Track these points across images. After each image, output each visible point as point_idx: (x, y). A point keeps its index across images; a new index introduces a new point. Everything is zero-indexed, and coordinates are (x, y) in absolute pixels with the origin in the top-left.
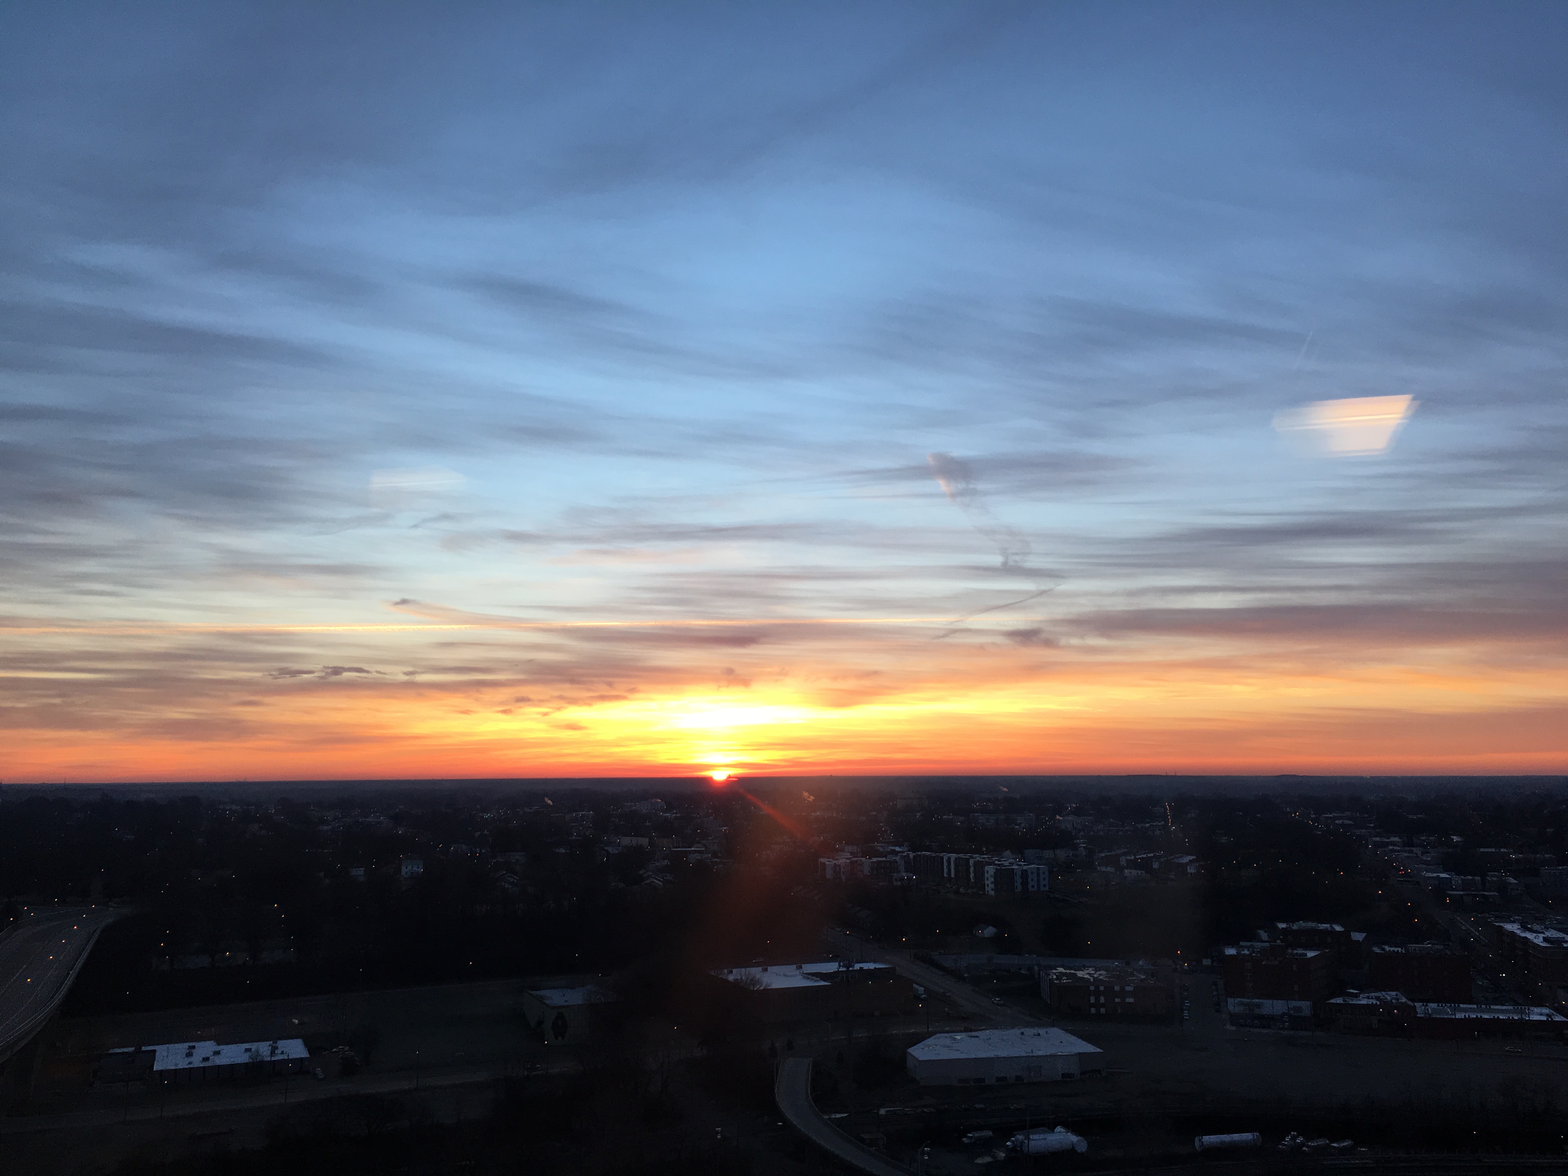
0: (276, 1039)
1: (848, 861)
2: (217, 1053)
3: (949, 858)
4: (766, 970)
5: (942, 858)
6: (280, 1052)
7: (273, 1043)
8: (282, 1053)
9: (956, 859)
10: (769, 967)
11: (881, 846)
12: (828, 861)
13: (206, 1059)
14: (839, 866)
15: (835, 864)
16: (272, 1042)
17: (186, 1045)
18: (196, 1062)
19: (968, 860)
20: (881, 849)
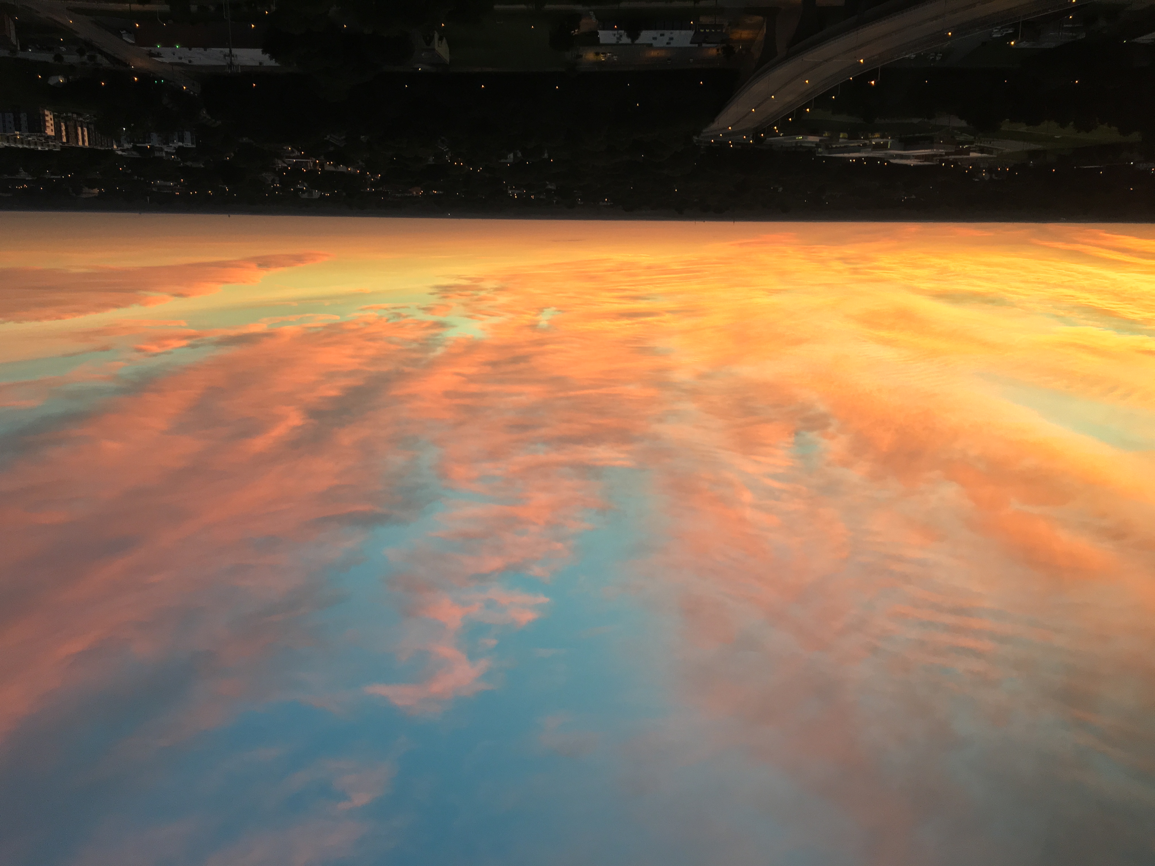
0: (617, 44)
1: (170, 145)
2: (655, 39)
4: (260, 63)
5: (89, 144)
6: (616, 36)
7: (618, 42)
8: (615, 35)
10: (258, 64)
11: (135, 155)
12: (188, 145)
13: (662, 35)
14: (179, 141)
15: (183, 142)
16: (620, 42)
17: (671, 45)
18: (668, 33)
20: (134, 153)
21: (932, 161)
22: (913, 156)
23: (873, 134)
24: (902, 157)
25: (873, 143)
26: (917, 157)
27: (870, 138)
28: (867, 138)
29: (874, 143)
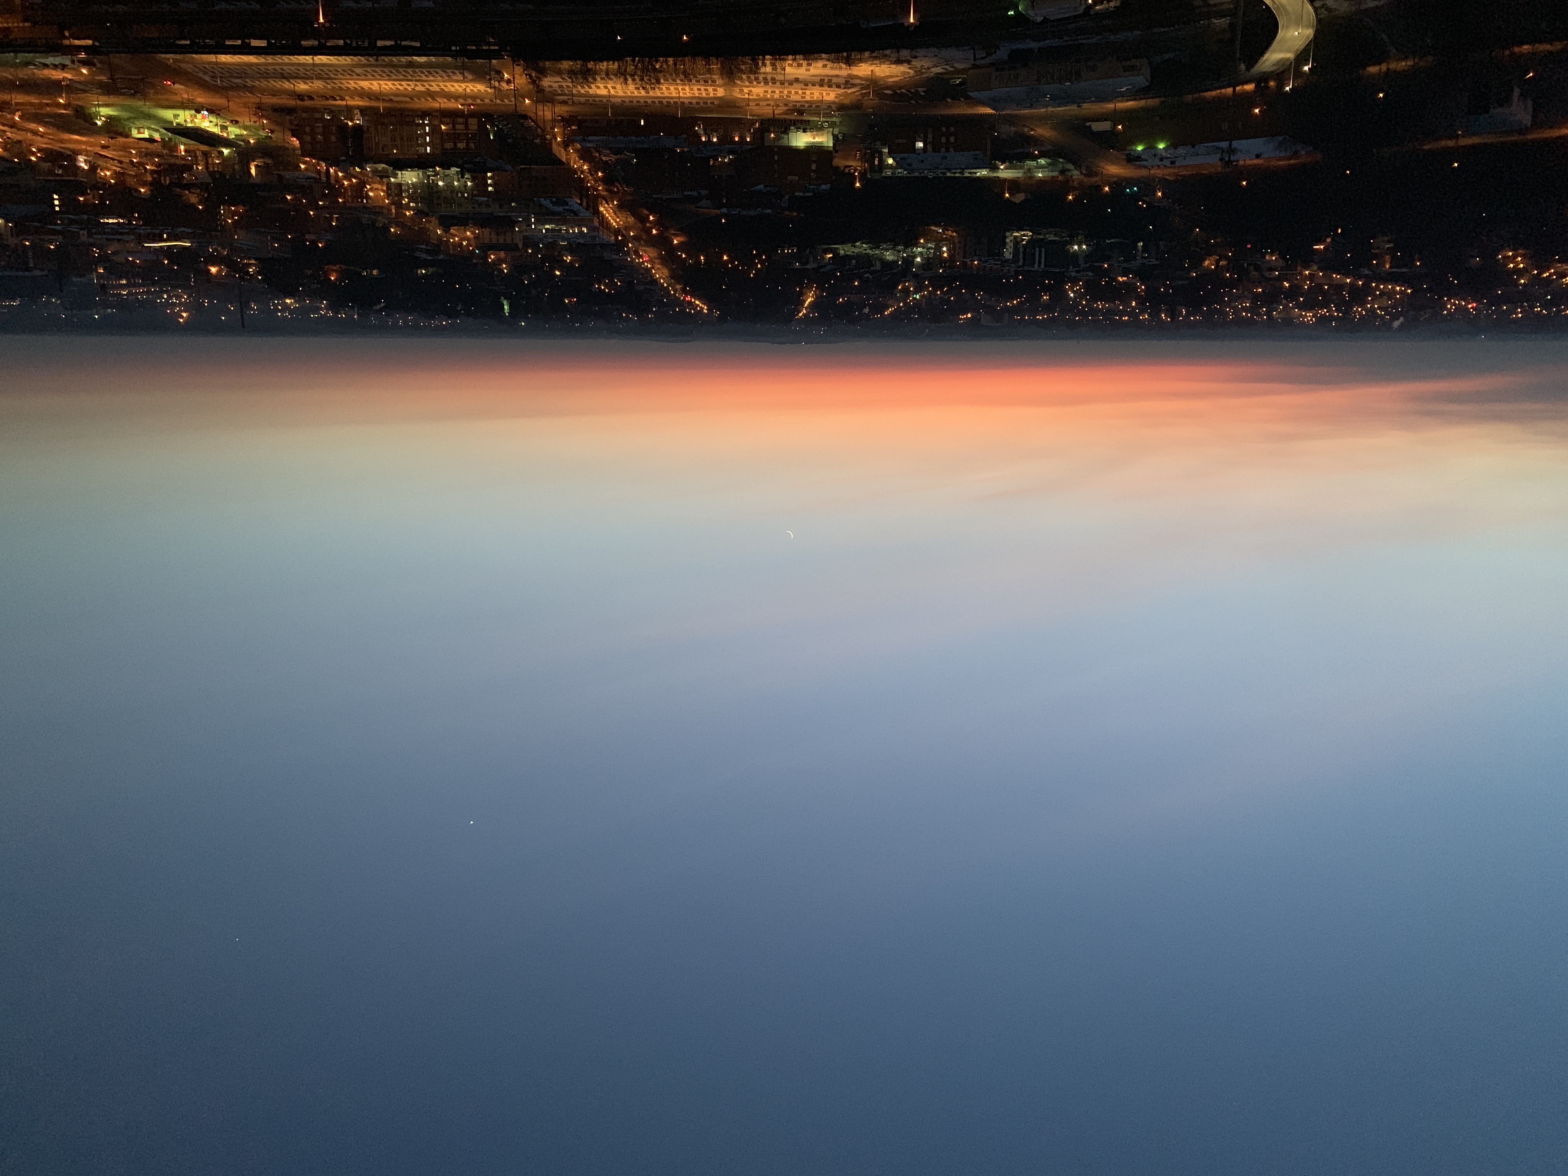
3: (1039, 266)
9: (1033, 267)
19: (1024, 265)
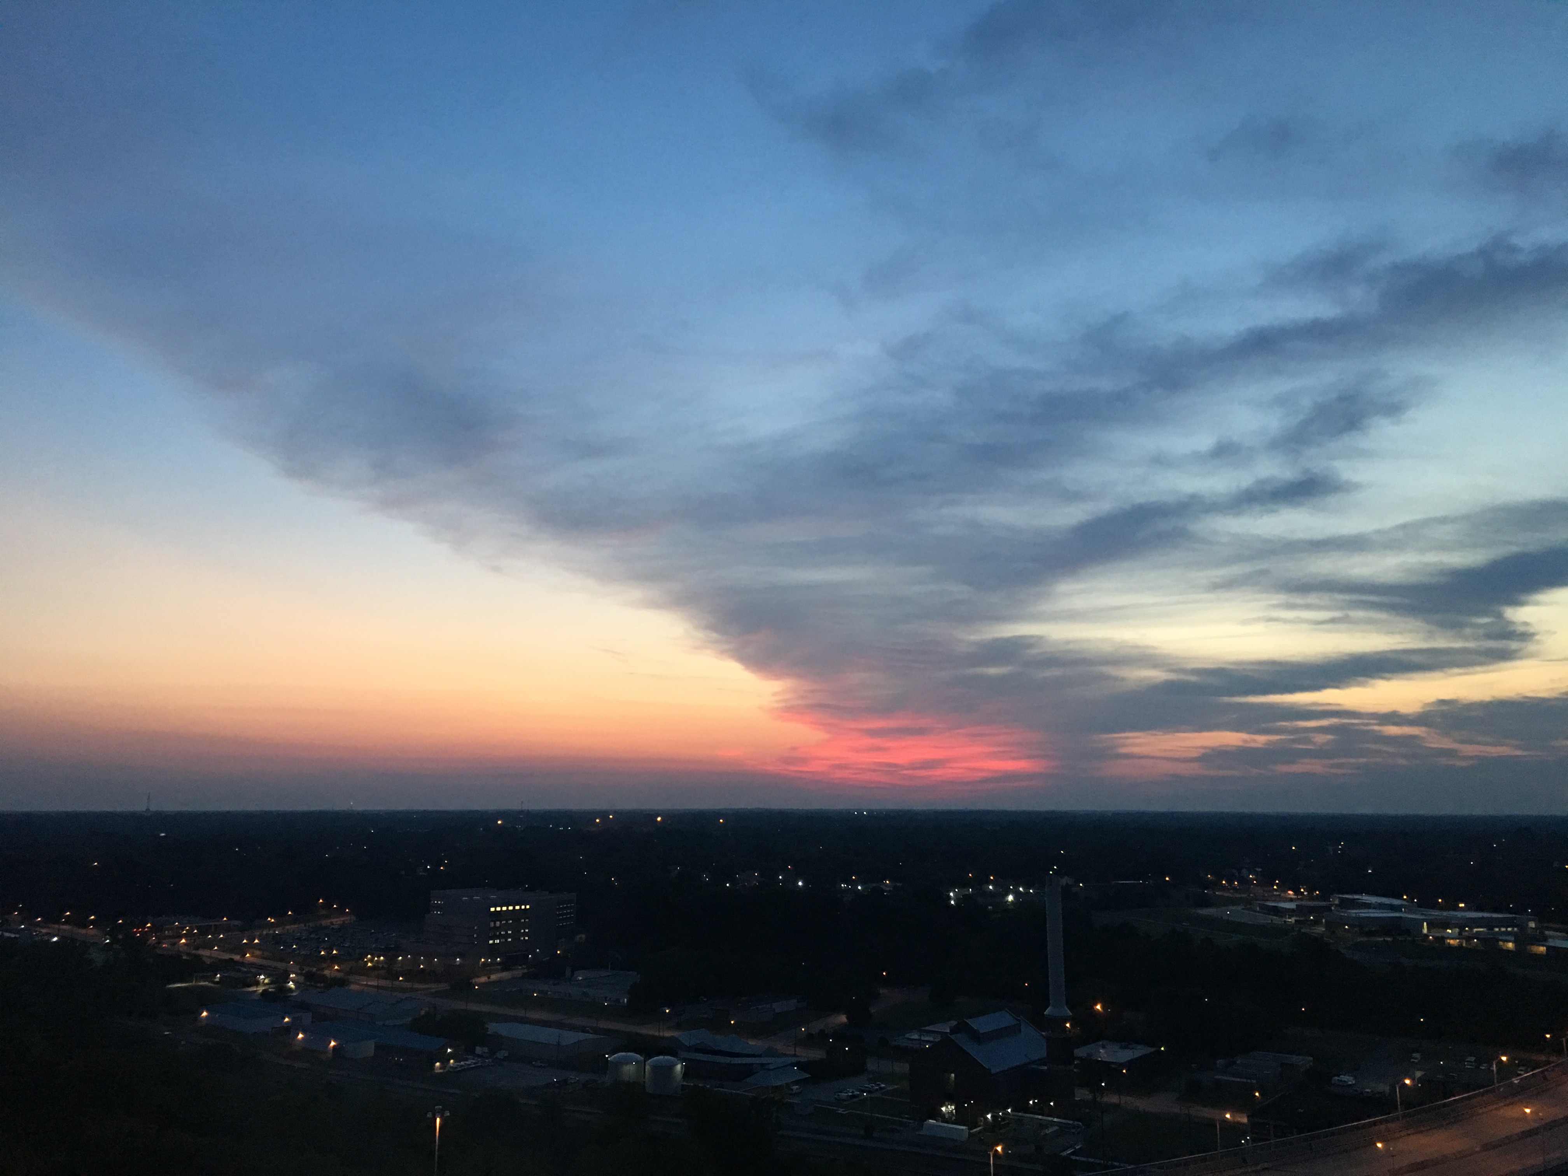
21: (1342, 900)
22: (1374, 908)
23: (1460, 947)
24: (1392, 908)
25: (1450, 931)
26: (1368, 906)
27: (1462, 939)
28: (1469, 939)
29: (1448, 930)
